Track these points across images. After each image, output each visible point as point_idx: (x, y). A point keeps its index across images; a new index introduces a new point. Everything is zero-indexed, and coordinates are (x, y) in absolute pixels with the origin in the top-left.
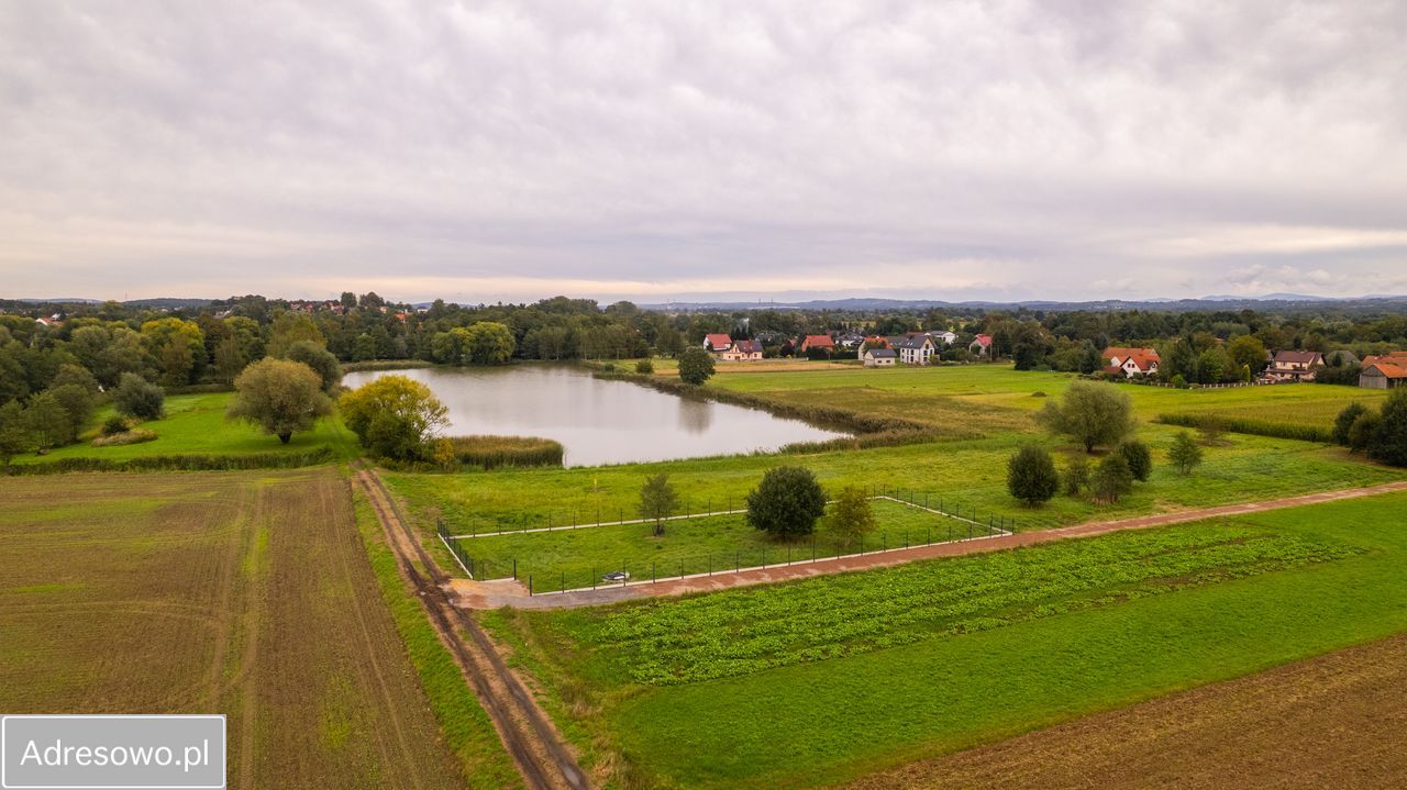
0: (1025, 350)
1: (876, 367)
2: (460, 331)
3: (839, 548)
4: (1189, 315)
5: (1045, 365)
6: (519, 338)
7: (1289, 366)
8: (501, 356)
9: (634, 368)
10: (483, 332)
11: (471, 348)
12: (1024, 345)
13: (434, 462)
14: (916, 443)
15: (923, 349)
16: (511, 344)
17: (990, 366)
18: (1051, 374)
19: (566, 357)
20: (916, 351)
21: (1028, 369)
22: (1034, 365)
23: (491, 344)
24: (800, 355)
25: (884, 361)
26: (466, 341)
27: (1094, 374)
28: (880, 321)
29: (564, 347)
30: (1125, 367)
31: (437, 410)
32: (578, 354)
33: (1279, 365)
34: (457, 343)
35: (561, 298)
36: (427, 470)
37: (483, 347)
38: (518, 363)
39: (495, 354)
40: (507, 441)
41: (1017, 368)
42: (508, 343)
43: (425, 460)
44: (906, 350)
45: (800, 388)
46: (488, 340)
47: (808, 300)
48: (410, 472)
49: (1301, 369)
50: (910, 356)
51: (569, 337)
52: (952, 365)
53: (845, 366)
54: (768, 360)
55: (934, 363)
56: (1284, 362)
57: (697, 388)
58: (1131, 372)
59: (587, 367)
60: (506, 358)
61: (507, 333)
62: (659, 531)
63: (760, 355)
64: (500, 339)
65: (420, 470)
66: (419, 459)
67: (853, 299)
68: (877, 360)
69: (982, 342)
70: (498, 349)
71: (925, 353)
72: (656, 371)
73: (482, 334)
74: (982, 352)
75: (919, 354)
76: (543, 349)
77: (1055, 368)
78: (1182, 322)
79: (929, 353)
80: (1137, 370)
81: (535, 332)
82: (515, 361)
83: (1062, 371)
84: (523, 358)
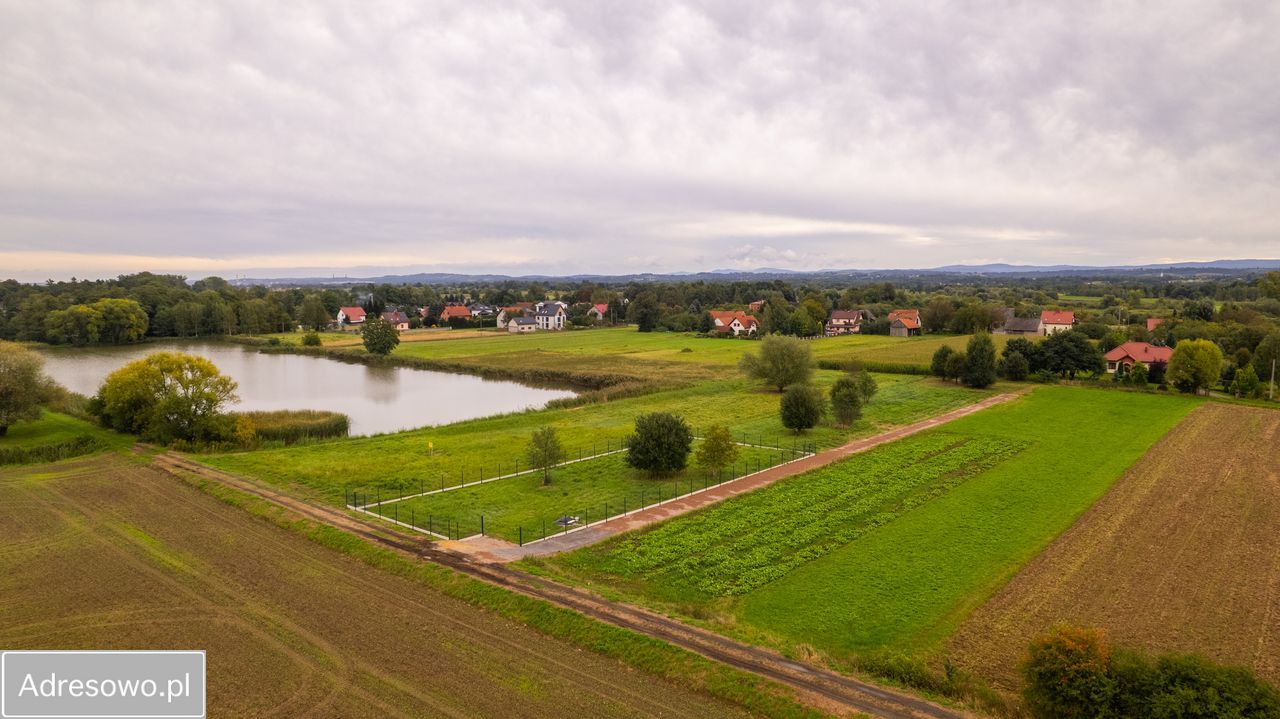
0: (646, 315)
1: (522, 333)
2: (82, 308)
3: (708, 478)
4: (739, 285)
5: (662, 327)
6: (151, 315)
7: (841, 322)
8: (134, 335)
9: (299, 342)
10: (112, 309)
11: (98, 326)
12: (645, 311)
13: (234, 440)
14: (647, 393)
15: (557, 316)
16: (145, 321)
17: (613, 329)
18: (669, 334)
19: (208, 332)
20: (551, 319)
21: (650, 331)
22: (654, 327)
23: (123, 321)
24: (443, 324)
25: (526, 328)
26: (92, 319)
27: (710, 333)
28: (489, 293)
29: (204, 323)
30: (732, 325)
31: (226, 386)
32: (222, 331)
33: (835, 321)
34: (80, 322)
35: (146, 274)
36: (227, 449)
37: (112, 325)
38: (152, 342)
39: (127, 332)
40: (297, 415)
41: (640, 331)
42: (142, 322)
43: (224, 439)
44: (541, 318)
45: (483, 354)
46: (118, 318)
47: (380, 275)
48: (209, 452)
49: (850, 324)
50: (545, 322)
51: (208, 313)
52: (583, 329)
53: (492, 333)
54: (414, 331)
55: (568, 328)
56: (838, 319)
57: (385, 357)
58: (737, 330)
59: (235, 343)
60: (139, 335)
61: (139, 309)
62: (548, 481)
63: (406, 326)
64: (133, 317)
65: (219, 450)
66: (218, 438)
67: (423, 274)
68: (520, 327)
69: (599, 310)
70: (131, 326)
71: (559, 319)
72: (324, 344)
73: (110, 311)
74: (600, 317)
75: (553, 321)
76: (180, 325)
77: (671, 329)
78: (734, 290)
79: (562, 318)
80: (742, 328)
81: (167, 309)
82: (148, 339)
83: (677, 331)
84: (156, 335)
